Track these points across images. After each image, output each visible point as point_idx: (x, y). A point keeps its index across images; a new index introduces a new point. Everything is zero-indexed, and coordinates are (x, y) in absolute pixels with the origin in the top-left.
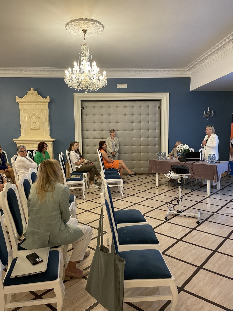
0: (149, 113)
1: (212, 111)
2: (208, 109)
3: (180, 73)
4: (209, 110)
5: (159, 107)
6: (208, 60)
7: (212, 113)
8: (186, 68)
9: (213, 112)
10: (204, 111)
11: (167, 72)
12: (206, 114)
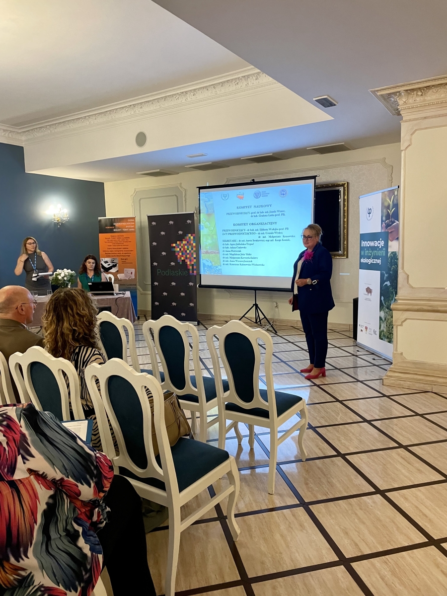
6: (72, 126)
7: (66, 215)
8: (19, 129)
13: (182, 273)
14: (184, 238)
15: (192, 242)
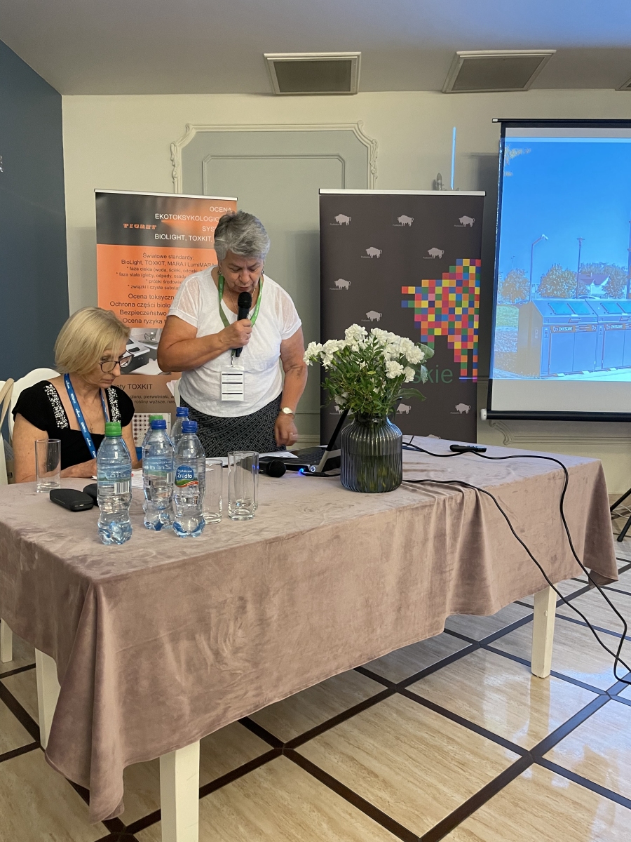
14: (448, 272)
15: (472, 283)
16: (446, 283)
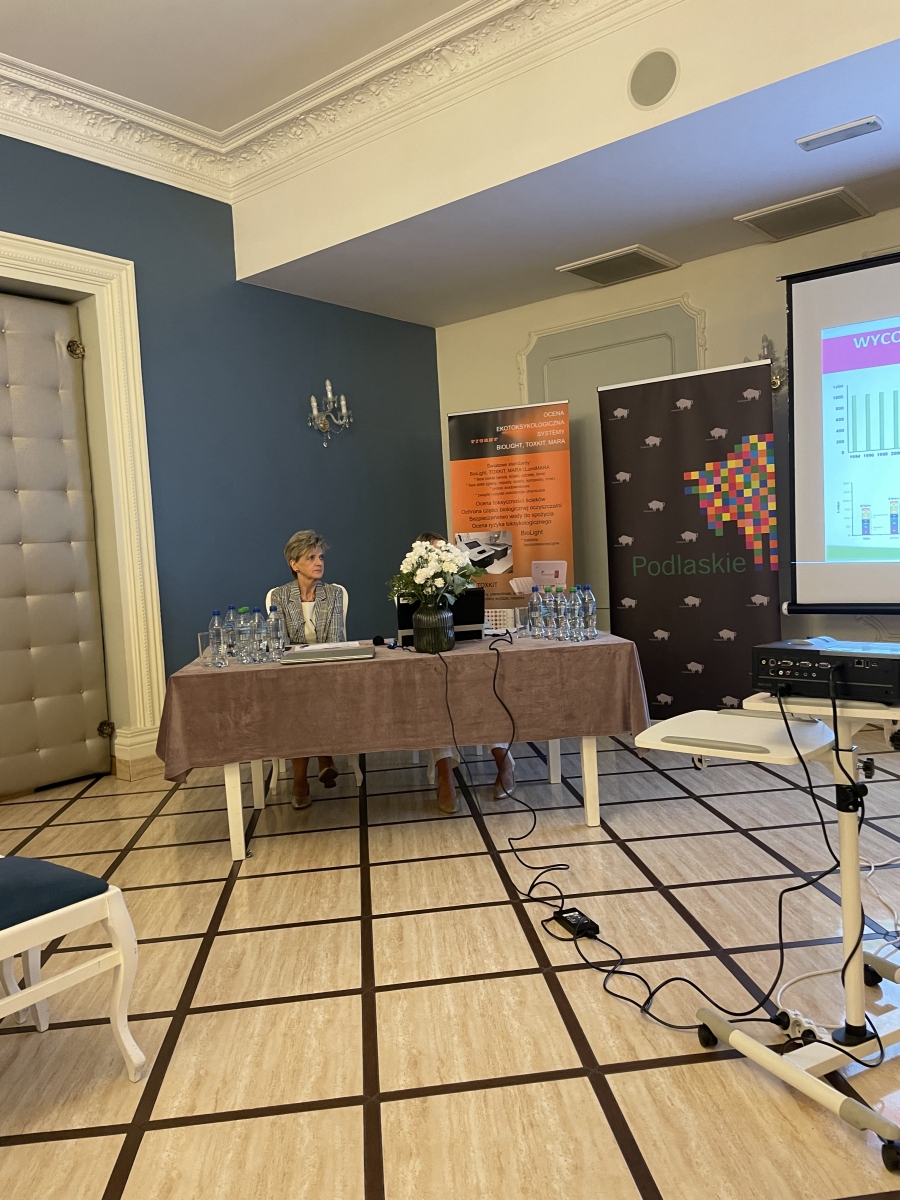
0: (12, 377)
1: (343, 403)
2: (329, 388)
3: (181, 160)
4: (330, 395)
5: (73, 347)
7: (344, 410)
8: (224, 138)
9: (348, 409)
10: (313, 399)
11: (111, 131)
12: (319, 411)
13: (724, 564)
14: (733, 451)
15: (762, 461)
16: (732, 464)
